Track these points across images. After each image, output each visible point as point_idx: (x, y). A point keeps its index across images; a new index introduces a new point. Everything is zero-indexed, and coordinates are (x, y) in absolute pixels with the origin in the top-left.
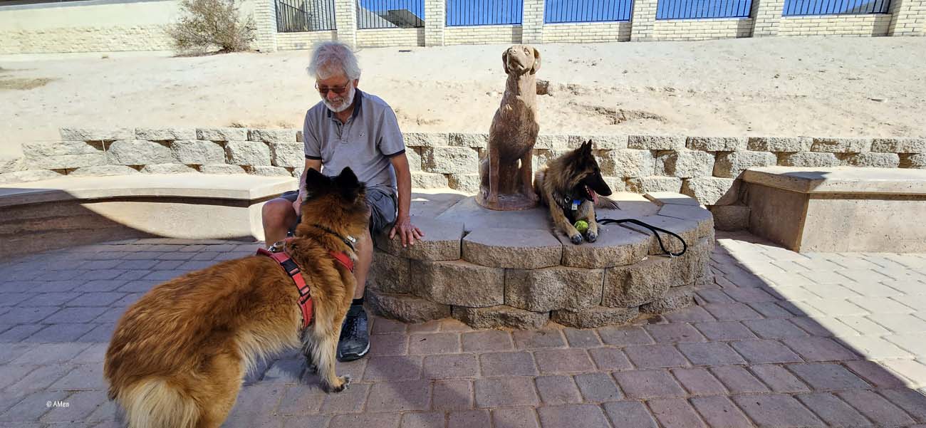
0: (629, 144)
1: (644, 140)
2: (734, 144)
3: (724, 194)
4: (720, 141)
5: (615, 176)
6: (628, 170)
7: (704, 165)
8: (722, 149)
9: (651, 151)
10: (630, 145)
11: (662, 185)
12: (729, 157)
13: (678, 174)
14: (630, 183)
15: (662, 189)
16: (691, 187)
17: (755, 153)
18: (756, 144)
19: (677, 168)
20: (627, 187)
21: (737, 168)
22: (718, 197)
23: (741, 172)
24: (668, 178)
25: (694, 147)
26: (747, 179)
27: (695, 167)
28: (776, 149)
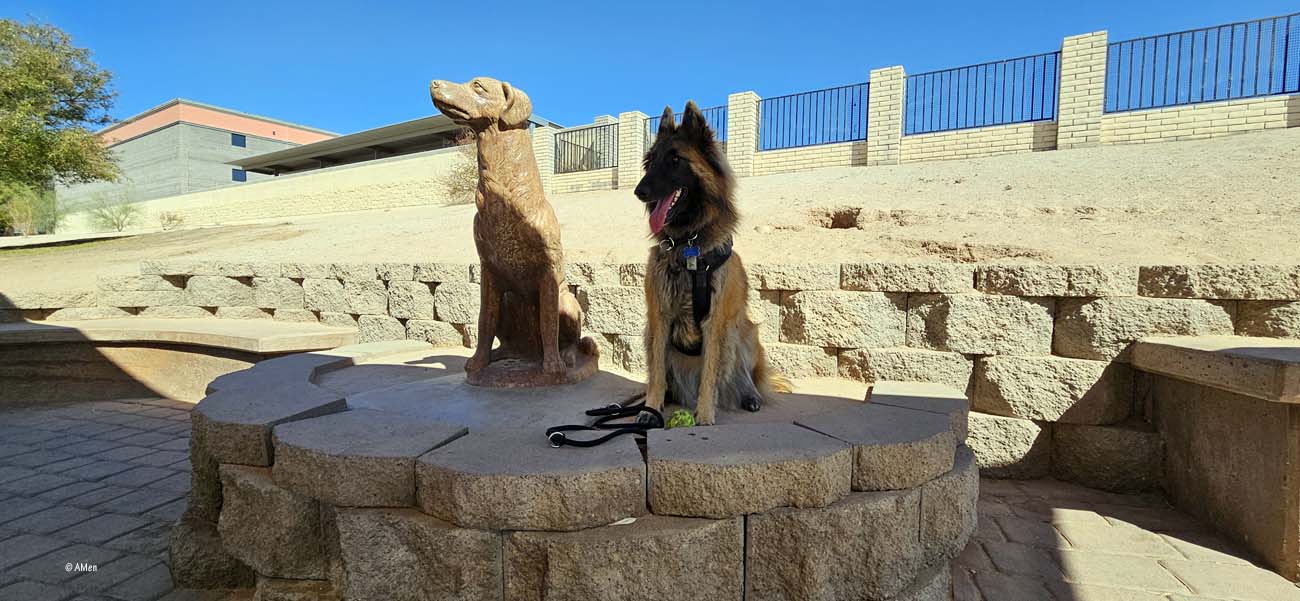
0: (841, 281)
1: (870, 272)
2: (1092, 280)
3: (1080, 396)
4: (1053, 275)
5: (809, 342)
6: (834, 332)
7: (1023, 328)
8: (1061, 292)
9: (888, 293)
10: (844, 284)
11: (915, 367)
12: (1086, 310)
13: (955, 346)
14: (847, 359)
15: (916, 377)
16: (991, 375)
17: (1159, 301)
18: (1158, 281)
19: (951, 331)
20: (842, 369)
21: (1109, 337)
22: (1066, 403)
23: (1123, 346)
24: (931, 352)
25: (991, 287)
26: (1140, 362)
27: (997, 331)
28: (1218, 291)
